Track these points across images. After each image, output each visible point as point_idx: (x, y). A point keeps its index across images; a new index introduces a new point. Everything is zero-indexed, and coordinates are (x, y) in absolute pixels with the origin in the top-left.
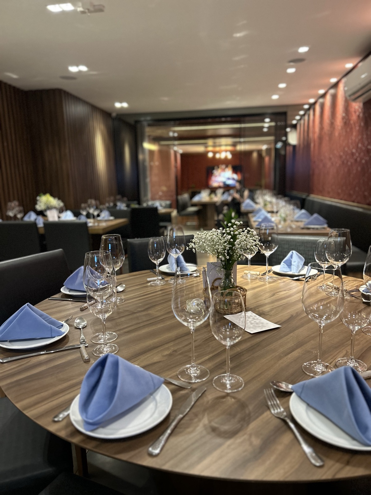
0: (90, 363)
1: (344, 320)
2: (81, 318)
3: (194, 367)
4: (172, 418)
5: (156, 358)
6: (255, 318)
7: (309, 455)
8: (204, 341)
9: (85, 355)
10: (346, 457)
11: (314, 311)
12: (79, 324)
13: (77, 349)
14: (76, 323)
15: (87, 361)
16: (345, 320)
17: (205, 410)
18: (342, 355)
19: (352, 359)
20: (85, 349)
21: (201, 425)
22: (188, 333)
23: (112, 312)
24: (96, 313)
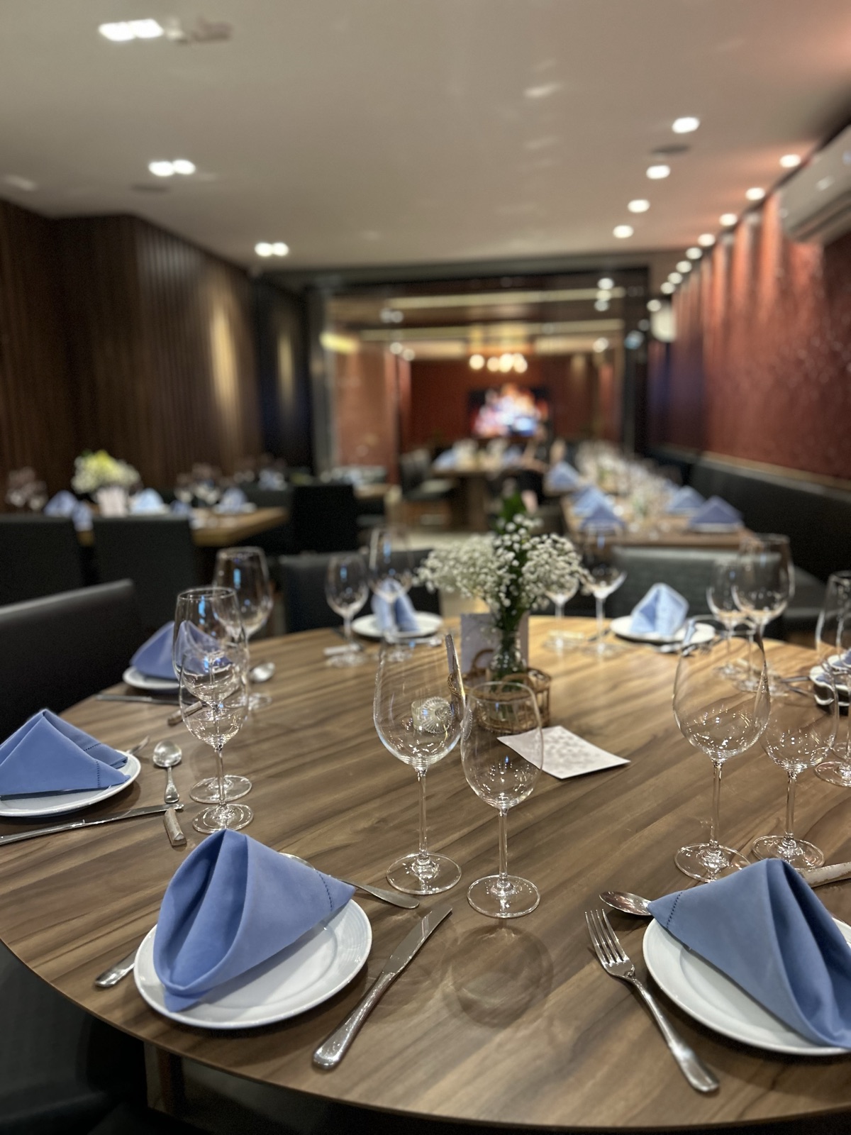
0: (187, 848)
1: (770, 750)
2: (169, 744)
3: (425, 859)
4: (371, 979)
5: (340, 838)
6: (571, 742)
7: (684, 1066)
8: (450, 797)
9: (176, 830)
10: (771, 1070)
11: (699, 729)
12: (164, 756)
13: (156, 816)
14: (157, 754)
15: (180, 845)
16: (773, 750)
17: (447, 961)
18: (766, 829)
19: (788, 840)
20: (176, 815)
21: (438, 995)
22: (411, 779)
23: (237, 731)
24: (201, 733)
